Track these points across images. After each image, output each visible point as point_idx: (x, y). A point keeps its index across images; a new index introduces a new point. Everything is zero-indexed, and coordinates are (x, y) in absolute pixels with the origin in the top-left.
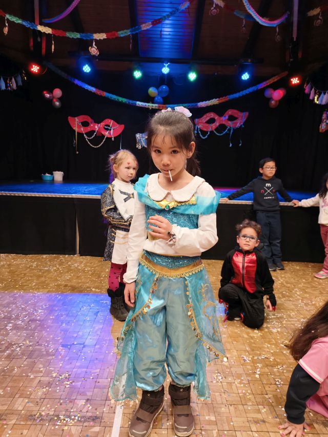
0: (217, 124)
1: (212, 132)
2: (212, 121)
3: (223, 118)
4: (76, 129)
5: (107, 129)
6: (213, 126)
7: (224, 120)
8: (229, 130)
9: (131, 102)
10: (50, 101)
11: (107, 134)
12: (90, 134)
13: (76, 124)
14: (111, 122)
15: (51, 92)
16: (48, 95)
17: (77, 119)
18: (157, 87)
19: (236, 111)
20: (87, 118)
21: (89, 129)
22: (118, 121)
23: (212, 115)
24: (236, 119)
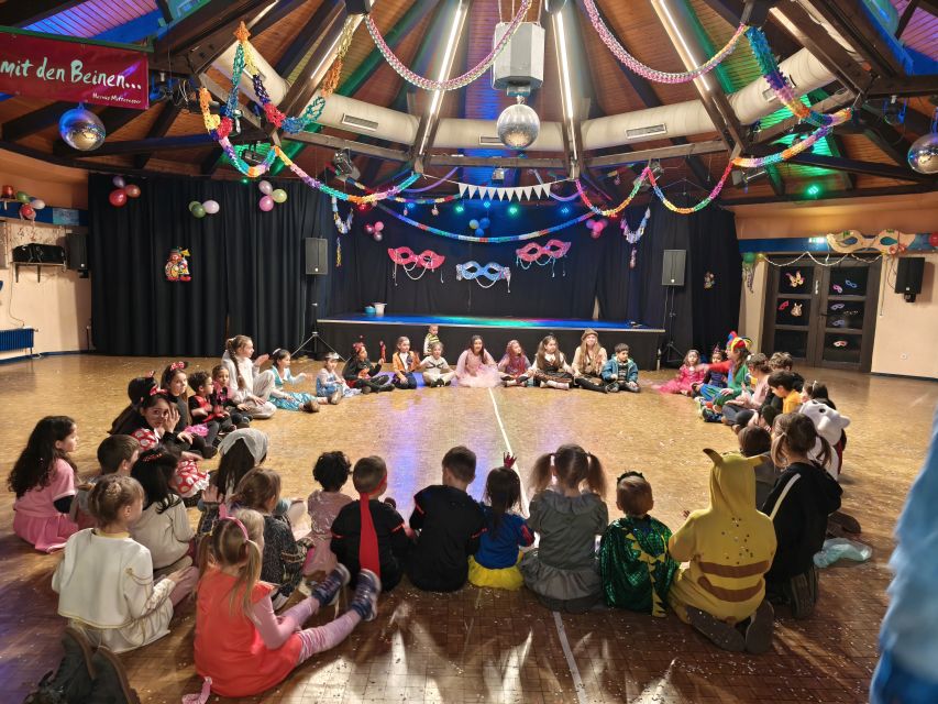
0: (539, 254)
1: (534, 262)
2: (533, 251)
3: (545, 248)
4: (396, 260)
5: (427, 261)
6: (535, 257)
7: (546, 250)
8: (552, 260)
9: (453, 236)
11: (426, 265)
12: (409, 266)
13: (396, 255)
14: (431, 253)
15: (373, 225)
16: (370, 229)
17: (396, 250)
18: (479, 220)
19: (559, 242)
20: (407, 250)
21: (408, 261)
22: (438, 252)
23: (533, 245)
24: (558, 248)
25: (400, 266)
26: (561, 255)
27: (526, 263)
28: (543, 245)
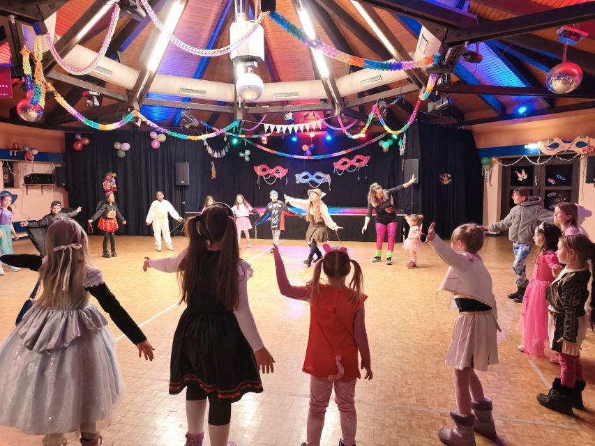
0: (348, 165)
1: (345, 171)
2: (345, 163)
3: (352, 161)
4: (258, 173)
5: (277, 173)
6: (346, 167)
7: (353, 162)
8: (357, 168)
9: (291, 156)
10: (243, 158)
11: (277, 175)
12: (266, 176)
13: (259, 170)
14: (280, 168)
15: (244, 152)
16: (241, 155)
17: (259, 167)
18: (308, 145)
19: (361, 156)
20: (264, 166)
21: (266, 173)
22: (284, 167)
23: (345, 159)
24: (361, 161)
25: (261, 177)
26: (363, 165)
27: (340, 171)
28: (351, 159)
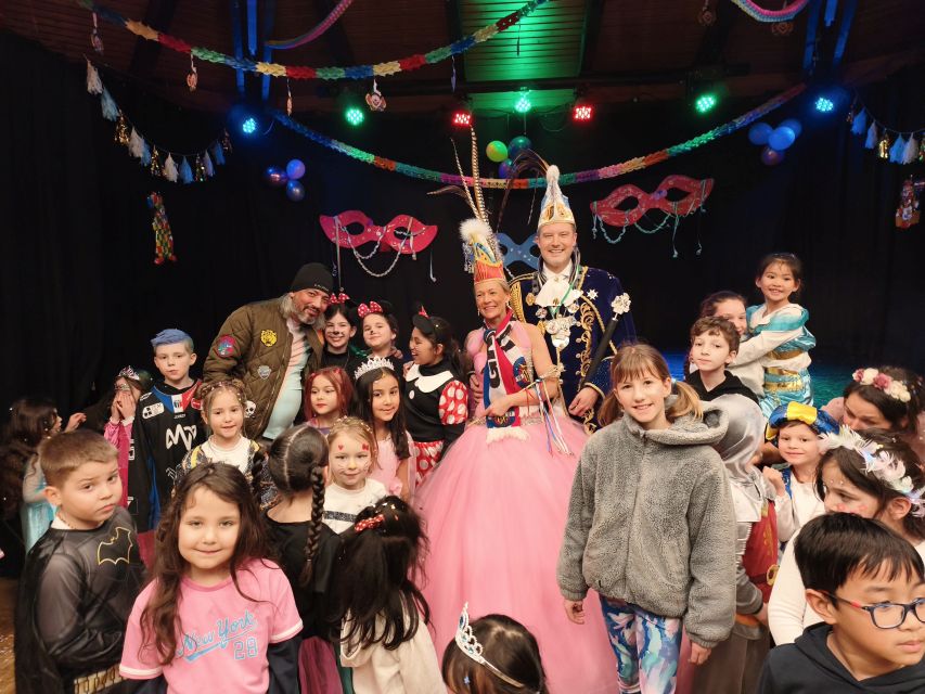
0: (642, 209)
1: (631, 228)
2: (630, 203)
3: (656, 196)
4: (337, 240)
5: (401, 237)
8: (672, 221)
9: (451, 177)
11: (400, 246)
12: (365, 248)
13: (337, 231)
14: (409, 221)
15: (282, 168)
16: (276, 176)
17: (337, 219)
19: (684, 179)
21: (363, 239)
22: (424, 218)
23: (630, 191)
24: (685, 195)
25: (346, 251)
26: (691, 209)
27: (613, 231)
28: (649, 189)
